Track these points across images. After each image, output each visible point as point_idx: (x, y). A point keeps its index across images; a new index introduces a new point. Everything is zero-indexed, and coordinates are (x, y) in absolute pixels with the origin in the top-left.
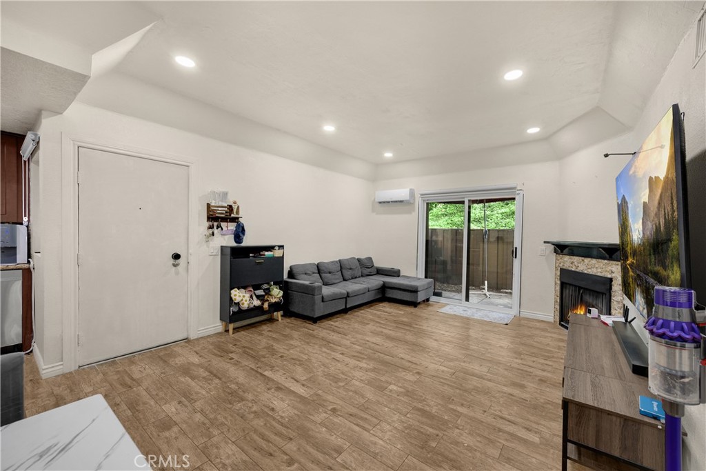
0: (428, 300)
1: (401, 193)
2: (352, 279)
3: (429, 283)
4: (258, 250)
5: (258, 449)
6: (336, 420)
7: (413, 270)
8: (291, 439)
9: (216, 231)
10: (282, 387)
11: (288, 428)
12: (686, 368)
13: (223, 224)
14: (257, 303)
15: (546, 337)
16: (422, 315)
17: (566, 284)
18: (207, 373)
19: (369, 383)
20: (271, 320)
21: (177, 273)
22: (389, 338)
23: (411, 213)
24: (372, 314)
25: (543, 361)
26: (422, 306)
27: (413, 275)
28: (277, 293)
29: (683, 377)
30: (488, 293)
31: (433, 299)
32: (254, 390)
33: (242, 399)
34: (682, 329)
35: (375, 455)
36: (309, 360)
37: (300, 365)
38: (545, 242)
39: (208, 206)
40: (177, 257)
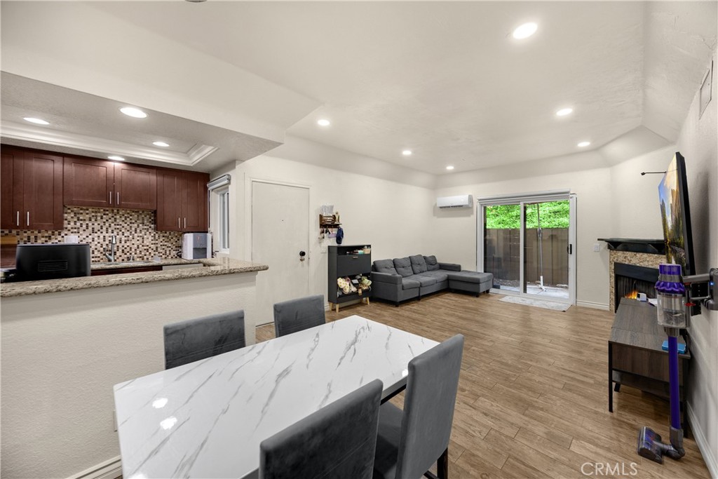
0: (488, 291)
1: (460, 198)
2: (421, 272)
3: (489, 277)
4: (353, 249)
7: (473, 266)
9: (325, 235)
12: (678, 308)
13: (330, 230)
14: (354, 289)
15: (602, 321)
16: (485, 303)
17: (621, 276)
20: (361, 304)
21: (303, 266)
22: (461, 318)
23: (469, 216)
24: (441, 301)
25: (599, 338)
26: (483, 296)
27: (473, 270)
28: (367, 283)
29: (676, 313)
30: (544, 288)
31: (492, 290)
34: (674, 287)
35: (474, 382)
38: (599, 240)
39: (321, 216)
40: (303, 254)
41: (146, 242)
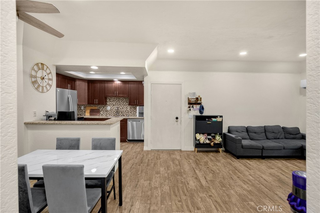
4: (210, 117)
5: (174, 192)
6: (208, 200)
8: (186, 195)
9: (191, 109)
10: (198, 178)
11: (188, 192)
13: (195, 106)
14: (208, 142)
18: (178, 163)
19: (240, 195)
21: (178, 124)
28: (218, 139)
32: (188, 175)
33: (182, 176)
36: (218, 174)
37: (213, 174)
39: (188, 99)
40: (177, 118)
41: (128, 110)
